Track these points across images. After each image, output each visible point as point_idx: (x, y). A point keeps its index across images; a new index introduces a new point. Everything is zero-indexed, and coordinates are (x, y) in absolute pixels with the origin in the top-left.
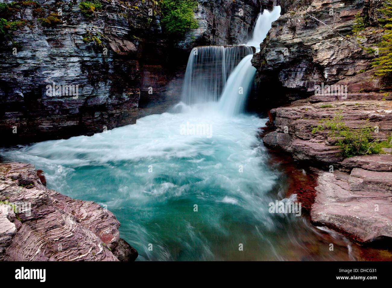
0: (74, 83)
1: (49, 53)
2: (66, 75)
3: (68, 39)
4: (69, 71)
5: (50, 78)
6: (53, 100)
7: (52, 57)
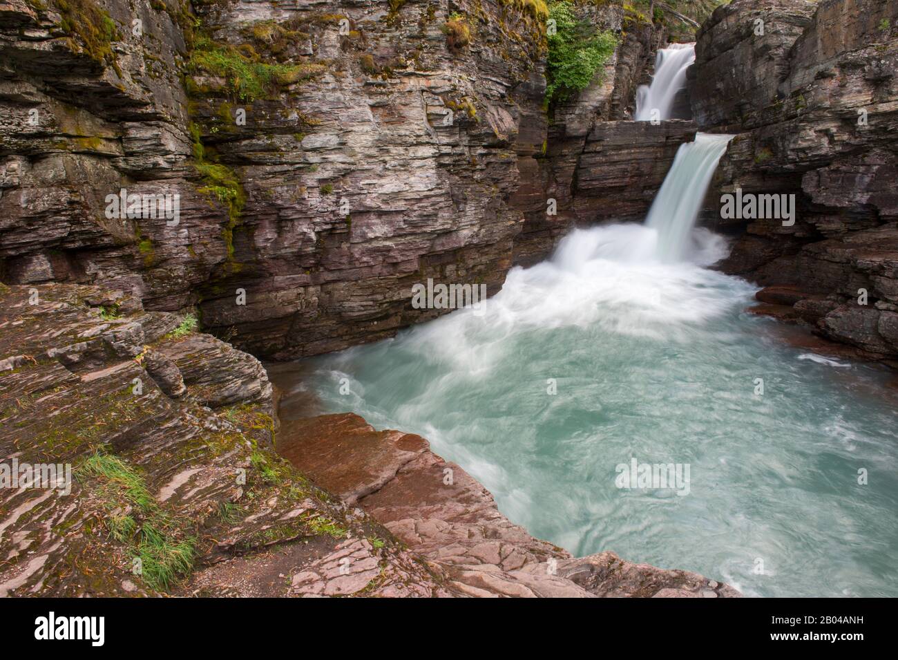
0: (421, 205)
1: (376, 137)
2: (408, 188)
3: (414, 104)
4: (412, 179)
5: (374, 195)
6: (375, 244)
7: (382, 145)
